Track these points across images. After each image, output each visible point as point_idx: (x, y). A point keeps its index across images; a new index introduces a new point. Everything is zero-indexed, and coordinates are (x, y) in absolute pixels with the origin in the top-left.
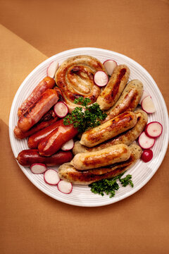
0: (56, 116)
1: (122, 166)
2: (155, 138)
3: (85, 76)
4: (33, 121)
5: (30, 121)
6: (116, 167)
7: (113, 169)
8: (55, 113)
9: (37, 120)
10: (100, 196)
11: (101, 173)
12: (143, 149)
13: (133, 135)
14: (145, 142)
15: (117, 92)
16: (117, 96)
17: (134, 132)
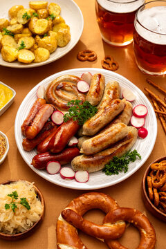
0: (56, 124)
1: (125, 143)
2: (144, 117)
4: (38, 128)
5: (35, 127)
6: (121, 145)
7: (119, 147)
8: (54, 123)
9: (41, 126)
10: (116, 175)
11: (109, 153)
12: (137, 128)
13: (125, 118)
14: (137, 123)
15: (100, 89)
16: (101, 93)
17: (125, 115)
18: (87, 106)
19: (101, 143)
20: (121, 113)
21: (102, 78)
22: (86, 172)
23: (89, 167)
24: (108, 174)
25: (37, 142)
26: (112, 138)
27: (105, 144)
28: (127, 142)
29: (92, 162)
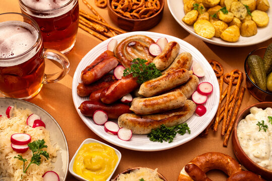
2: (208, 95)
3: (141, 48)
5: (93, 73)
6: (173, 114)
7: (170, 116)
8: (115, 77)
9: (99, 75)
11: (159, 119)
12: (196, 104)
13: (187, 90)
14: (198, 98)
15: (170, 56)
16: (170, 59)
17: (188, 87)
18: (152, 67)
19: (153, 105)
20: (184, 84)
21: (177, 46)
22: (130, 131)
23: (135, 126)
24: (152, 140)
25: (92, 89)
26: (165, 103)
27: (156, 108)
28: (181, 113)
29: (139, 123)
